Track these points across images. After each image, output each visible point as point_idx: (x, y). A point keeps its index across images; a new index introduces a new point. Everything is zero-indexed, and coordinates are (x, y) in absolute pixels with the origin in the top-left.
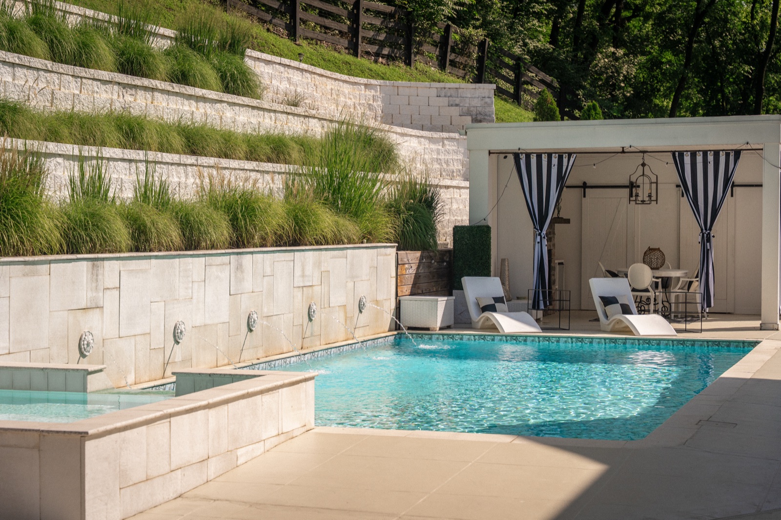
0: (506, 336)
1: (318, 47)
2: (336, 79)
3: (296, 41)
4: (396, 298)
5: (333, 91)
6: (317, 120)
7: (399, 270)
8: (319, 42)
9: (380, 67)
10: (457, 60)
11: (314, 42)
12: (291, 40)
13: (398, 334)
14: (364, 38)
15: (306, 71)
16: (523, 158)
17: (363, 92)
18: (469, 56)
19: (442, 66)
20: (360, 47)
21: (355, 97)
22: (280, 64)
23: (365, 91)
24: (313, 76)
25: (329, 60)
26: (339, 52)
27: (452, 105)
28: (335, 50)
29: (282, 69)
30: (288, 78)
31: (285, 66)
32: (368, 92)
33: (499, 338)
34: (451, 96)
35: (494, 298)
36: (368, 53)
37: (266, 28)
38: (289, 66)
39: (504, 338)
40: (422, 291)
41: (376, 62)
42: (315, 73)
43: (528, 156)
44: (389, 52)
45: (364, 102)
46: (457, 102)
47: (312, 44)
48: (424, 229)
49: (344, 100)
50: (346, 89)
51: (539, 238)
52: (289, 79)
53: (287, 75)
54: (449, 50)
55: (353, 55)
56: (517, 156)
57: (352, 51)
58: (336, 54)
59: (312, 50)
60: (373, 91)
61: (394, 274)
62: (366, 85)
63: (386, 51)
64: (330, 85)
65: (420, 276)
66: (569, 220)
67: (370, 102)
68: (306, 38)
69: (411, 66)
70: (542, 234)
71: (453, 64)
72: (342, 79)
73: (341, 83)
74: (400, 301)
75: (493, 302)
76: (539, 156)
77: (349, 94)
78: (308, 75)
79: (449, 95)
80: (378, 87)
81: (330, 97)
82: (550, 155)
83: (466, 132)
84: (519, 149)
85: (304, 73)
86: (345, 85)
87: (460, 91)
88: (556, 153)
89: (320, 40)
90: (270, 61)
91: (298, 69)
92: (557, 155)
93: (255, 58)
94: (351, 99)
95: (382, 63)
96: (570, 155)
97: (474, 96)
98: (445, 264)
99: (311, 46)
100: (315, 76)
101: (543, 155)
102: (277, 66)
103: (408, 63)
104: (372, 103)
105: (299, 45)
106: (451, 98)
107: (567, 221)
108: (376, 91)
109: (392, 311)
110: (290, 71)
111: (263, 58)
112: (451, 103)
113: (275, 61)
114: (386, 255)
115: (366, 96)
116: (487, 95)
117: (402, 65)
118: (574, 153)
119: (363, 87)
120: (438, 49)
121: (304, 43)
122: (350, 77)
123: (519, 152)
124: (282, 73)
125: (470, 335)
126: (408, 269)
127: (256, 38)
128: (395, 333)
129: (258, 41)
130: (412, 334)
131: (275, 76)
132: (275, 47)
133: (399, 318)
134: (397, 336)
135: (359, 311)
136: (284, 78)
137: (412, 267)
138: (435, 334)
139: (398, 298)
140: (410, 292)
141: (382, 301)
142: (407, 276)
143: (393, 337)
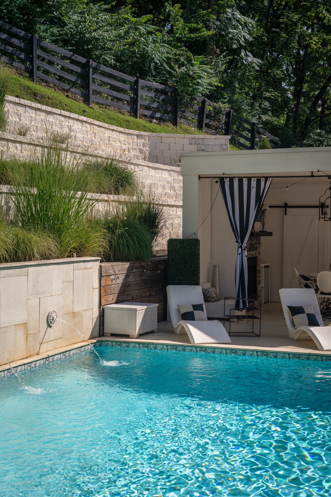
0: (196, 347)
1: (107, 110)
2: (113, 130)
3: (89, 105)
4: (100, 308)
5: (110, 139)
7: (102, 282)
8: (108, 107)
9: (154, 125)
10: (211, 123)
11: (104, 106)
12: (86, 104)
13: (98, 341)
14: (141, 105)
15: (86, 122)
16: (227, 182)
17: (135, 140)
18: (219, 121)
19: (200, 127)
20: (138, 111)
21: (129, 144)
22: (60, 115)
23: (137, 140)
24: (92, 126)
25: (114, 119)
26: (123, 114)
27: (200, 150)
28: (120, 112)
29: (63, 119)
30: (68, 126)
31: (65, 116)
32: (139, 141)
33: (190, 348)
34: (199, 144)
35: (193, 306)
36: (145, 116)
37: (66, 94)
38: (69, 117)
39: (194, 349)
40: (133, 297)
41: (151, 122)
42: (93, 124)
43: (231, 179)
44: (160, 116)
45: (136, 147)
46: (203, 148)
47: (102, 108)
48: (136, 242)
49: (120, 145)
50: (122, 137)
51: (240, 249)
53: (68, 124)
54: (205, 116)
55: (133, 117)
56: (222, 180)
57: (132, 114)
58: (120, 115)
59: (101, 112)
60: (143, 140)
61: (97, 285)
62: (138, 136)
63: (158, 115)
64: (108, 134)
65: (130, 285)
66: (272, 233)
67: (141, 148)
68: (98, 104)
69: (176, 126)
70: (243, 246)
71: (208, 126)
72: (118, 130)
73: (118, 134)
74: (103, 310)
75: (192, 309)
76: (241, 180)
77: (124, 141)
78: (88, 125)
79: (198, 143)
80: (147, 137)
81: (107, 142)
82: (249, 179)
83: (180, 160)
84: (224, 174)
85: (84, 123)
86: (121, 135)
87: (205, 140)
88: (254, 177)
89: (109, 106)
91: (78, 120)
92: (256, 179)
93: (36, 108)
94: (126, 145)
95: (155, 123)
96: (266, 178)
97: (215, 144)
98: (159, 271)
99: (101, 109)
100: (94, 126)
101: (244, 179)
102: (58, 116)
103: (175, 123)
104: (142, 148)
105: (91, 108)
106: (199, 146)
107: (270, 234)
108: (145, 140)
109: (95, 320)
110: (71, 121)
112: (199, 148)
113: (56, 112)
114: (86, 268)
115: (138, 143)
116: (224, 143)
117: (170, 125)
118: (270, 177)
119: (135, 137)
120: (197, 116)
121: (96, 107)
122: (125, 129)
123: (224, 176)
124: (62, 121)
125: (163, 344)
126: (114, 279)
127: (51, 99)
128: (95, 341)
129: (53, 101)
130: (112, 342)
131: (56, 123)
132: (67, 106)
133: (103, 325)
134: (98, 343)
135: (46, 326)
136: (65, 125)
137: (118, 278)
138: (132, 342)
139: (102, 307)
140: (116, 300)
141: (81, 312)
142: (113, 286)
143: (92, 345)
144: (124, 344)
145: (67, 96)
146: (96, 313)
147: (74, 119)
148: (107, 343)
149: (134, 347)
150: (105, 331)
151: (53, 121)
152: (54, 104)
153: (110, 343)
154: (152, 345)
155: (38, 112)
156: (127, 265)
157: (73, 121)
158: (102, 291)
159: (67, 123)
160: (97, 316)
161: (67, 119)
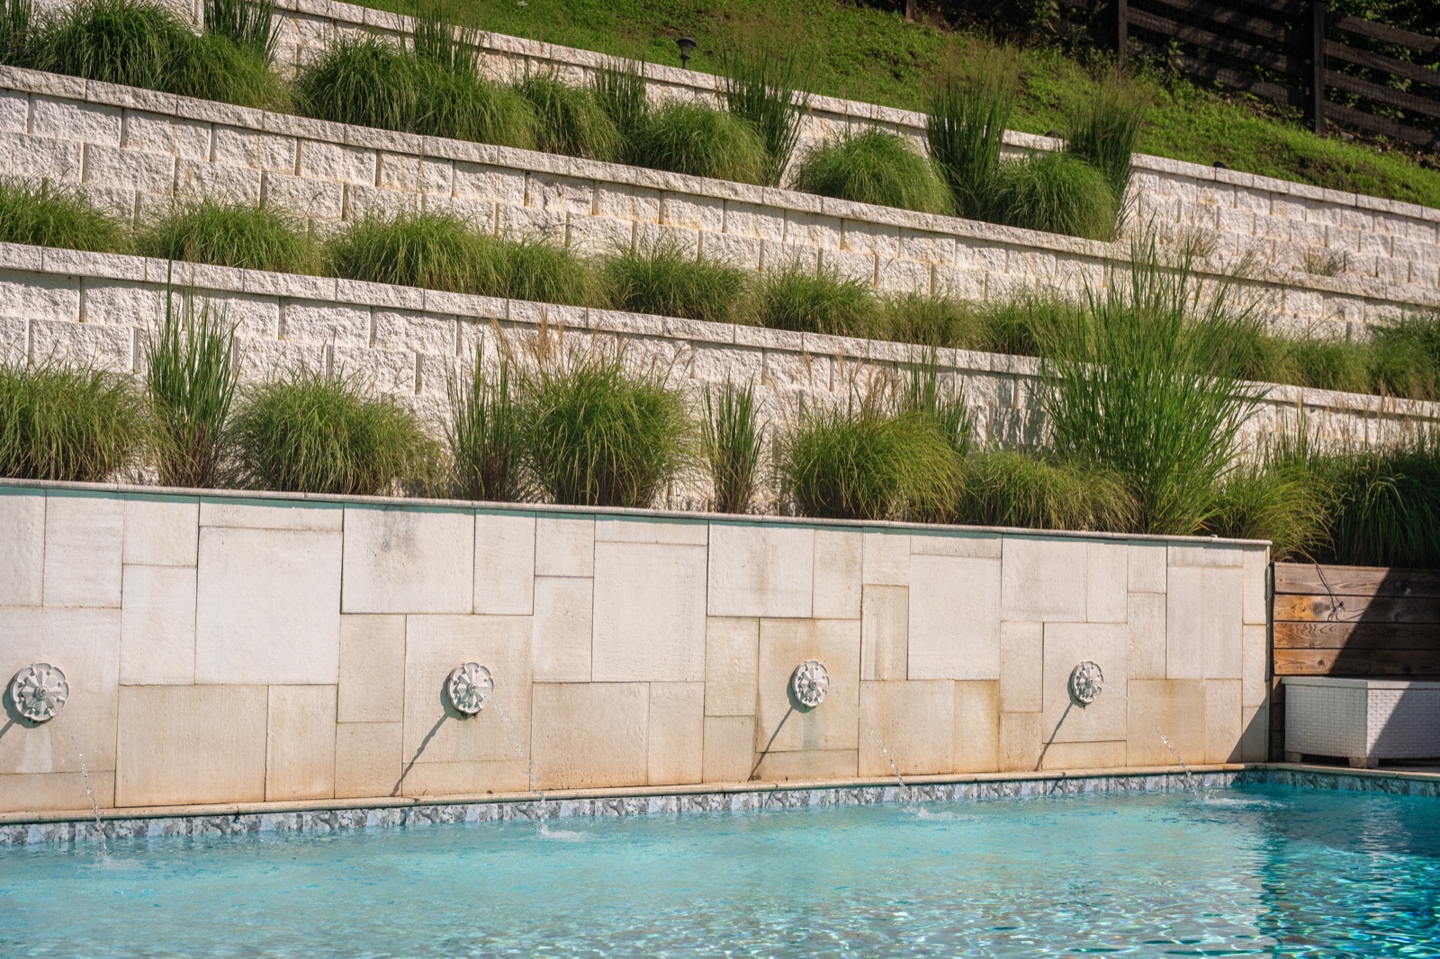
4: (1269, 679)
6: (1315, 295)
7: (1276, 609)
22: (1356, 208)
29: (1366, 219)
30: (1384, 239)
31: (1374, 212)
37: (1419, 159)
38: (1388, 215)
52: (1389, 245)
53: (1384, 232)
61: (1262, 617)
90: (1321, 201)
93: (1271, 193)
102: (1347, 213)
111: (1293, 191)
124: (1363, 226)
125: (1426, 781)
126: (1327, 608)
127: (1355, 172)
128: (1242, 766)
129: (1358, 176)
130: (1293, 772)
131: (1340, 232)
132: (1408, 187)
133: (1283, 731)
134: (1252, 775)
135: (1068, 701)
136: (1372, 237)
137: (1341, 605)
138: (1344, 775)
139: (1276, 680)
140: (1333, 669)
141: (1198, 681)
142: (1320, 626)
143: (1231, 777)
144: (1325, 780)
145: (1424, 164)
146: (1257, 694)
147: (1406, 218)
148: (1281, 775)
149: (1351, 787)
150: (1289, 747)
151: (1330, 224)
152: (1361, 184)
153: (1289, 776)
154: (1396, 783)
155: (1278, 204)
156: (1378, 574)
157: (1403, 224)
158: (1275, 634)
159: (1380, 231)
160: (1260, 703)
161: (1381, 218)
